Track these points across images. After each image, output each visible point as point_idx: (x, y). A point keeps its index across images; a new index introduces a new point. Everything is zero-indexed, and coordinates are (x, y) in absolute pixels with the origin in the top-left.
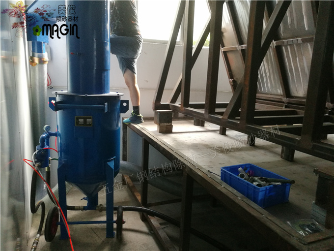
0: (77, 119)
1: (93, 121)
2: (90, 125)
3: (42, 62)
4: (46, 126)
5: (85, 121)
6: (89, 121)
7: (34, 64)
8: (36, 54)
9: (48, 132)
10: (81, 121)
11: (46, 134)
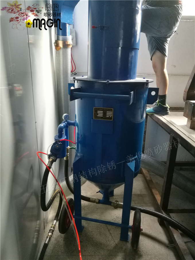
0: (96, 110)
1: (114, 114)
2: (111, 118)
3: (66, 45)
4: (65, 115)
5: (105, 114)
6: (109, 114)
7: (58, 48)
8: (61, 37)
9: (66, 121)
10: (100, 114)
11: (64, 124)
